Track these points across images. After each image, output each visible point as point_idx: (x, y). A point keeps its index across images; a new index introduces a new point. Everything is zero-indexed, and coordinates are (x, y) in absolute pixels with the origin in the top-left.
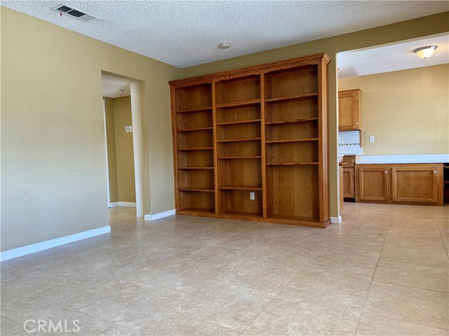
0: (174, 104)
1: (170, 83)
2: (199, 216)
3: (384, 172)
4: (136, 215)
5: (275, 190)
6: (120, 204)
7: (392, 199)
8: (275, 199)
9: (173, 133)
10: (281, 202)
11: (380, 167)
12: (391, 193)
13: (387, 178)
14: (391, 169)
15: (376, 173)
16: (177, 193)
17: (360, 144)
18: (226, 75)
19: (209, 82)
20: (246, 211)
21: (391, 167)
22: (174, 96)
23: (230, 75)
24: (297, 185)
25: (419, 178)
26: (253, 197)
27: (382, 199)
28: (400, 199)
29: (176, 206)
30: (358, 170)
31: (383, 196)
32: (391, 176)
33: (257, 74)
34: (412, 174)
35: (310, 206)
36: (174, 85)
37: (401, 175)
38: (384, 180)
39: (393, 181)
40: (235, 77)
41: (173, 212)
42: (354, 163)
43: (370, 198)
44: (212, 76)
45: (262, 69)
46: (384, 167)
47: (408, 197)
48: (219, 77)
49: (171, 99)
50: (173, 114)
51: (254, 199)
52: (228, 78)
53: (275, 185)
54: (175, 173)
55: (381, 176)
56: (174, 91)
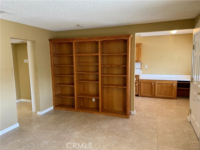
0: (52, 51)
1: (50, 40)
2: (66, 110)
3: (152, 83)
4: (32, 110)
5: (105, 97)
6: (22, 100)
7: (155, 96)
8: (105, 101)
9: (52, 66)
10: (107, 103)
11: (150, 81)
12: (155, 93)
13: (153, 86)
14: (155, 82)
15: (149, 84)
16: (54, 97)
17: (141, 69)
18: (81, 40)
19: (71, 42)
20: (90, 107)
21: (155, 81)
22: (52, 47)
23: (83, 40)
24: (116, 95)
25: (167, 87)
26: (94, 100)
27: (151, 95)
28: (159, 96)
29: (54, 105)
30: (140, 82)
31: (151, 94)
32: (155, 85)
33: (97, 41)
34: (164, 85)
35: (122, 106)
36: (51, 41)
37: (159, 85)
38: (152, 87)
39: (156, 88)
40: (85, 41)
41: (52, 108)
42: (139, 79)
43: (145, 95)
44: (73, 39)
45: (99, 39)
46: (152, 81)
47: (162, 95)
48: (77, 40)
49: (50, 49)
50: (51, 56)
51: (94, 101)
52: (81, 41)
53: (105, 95)
54: (53, 88)
55: (150, 85)
56: (51, 45)
